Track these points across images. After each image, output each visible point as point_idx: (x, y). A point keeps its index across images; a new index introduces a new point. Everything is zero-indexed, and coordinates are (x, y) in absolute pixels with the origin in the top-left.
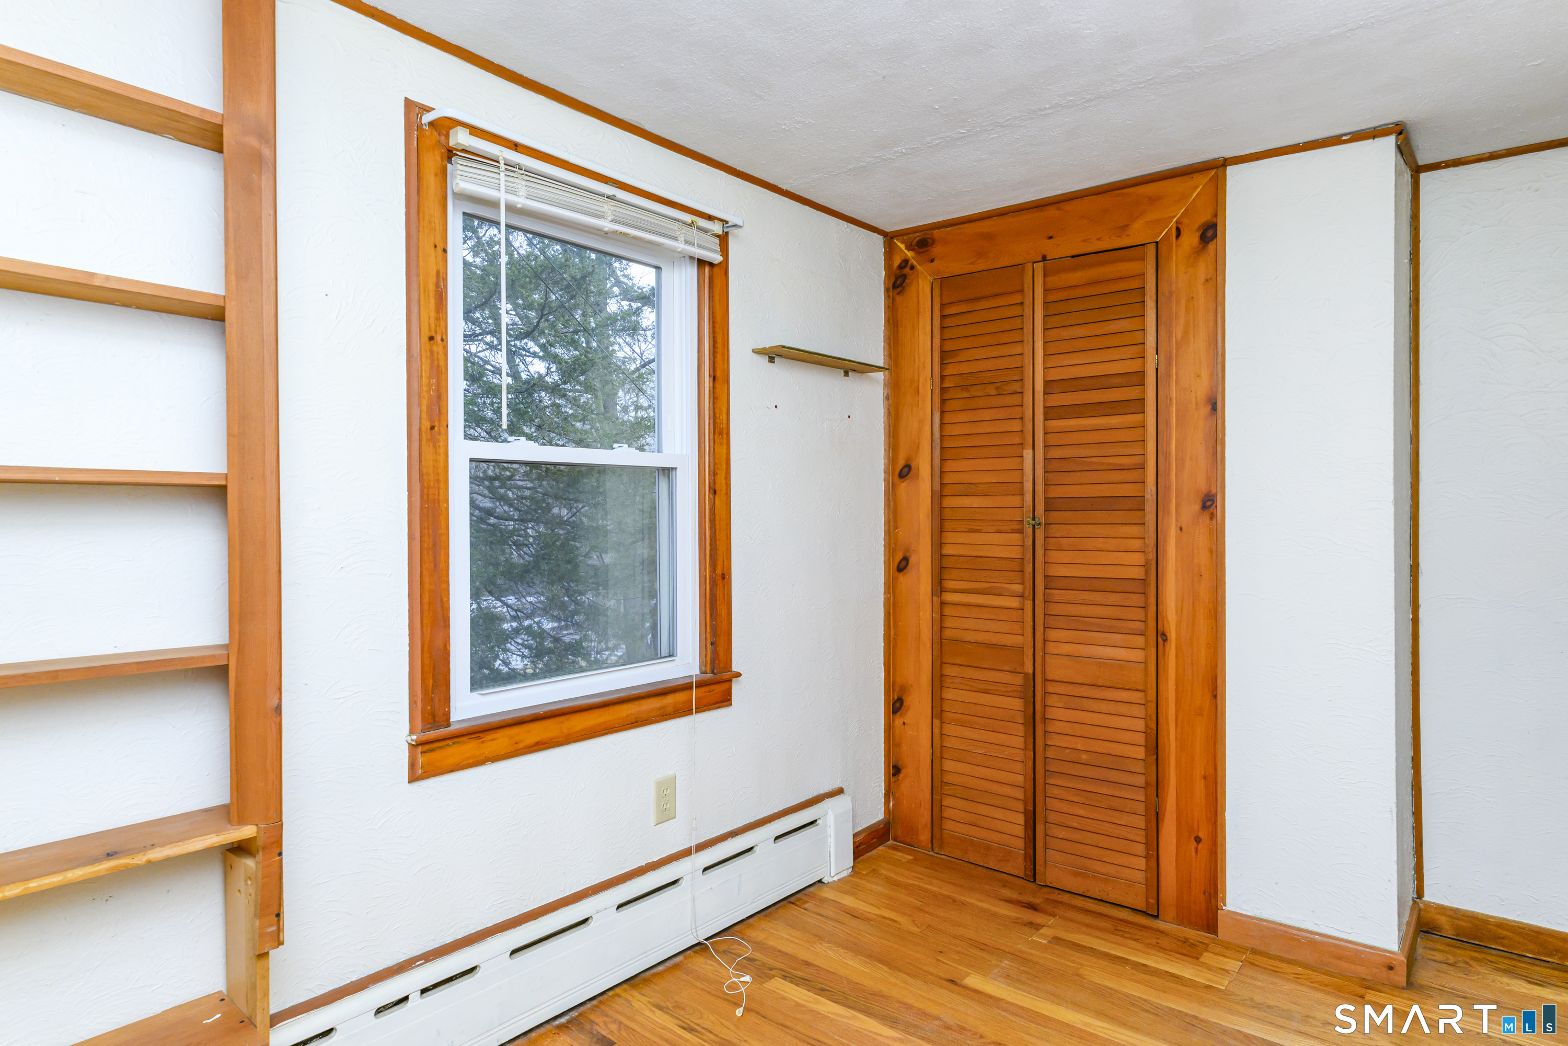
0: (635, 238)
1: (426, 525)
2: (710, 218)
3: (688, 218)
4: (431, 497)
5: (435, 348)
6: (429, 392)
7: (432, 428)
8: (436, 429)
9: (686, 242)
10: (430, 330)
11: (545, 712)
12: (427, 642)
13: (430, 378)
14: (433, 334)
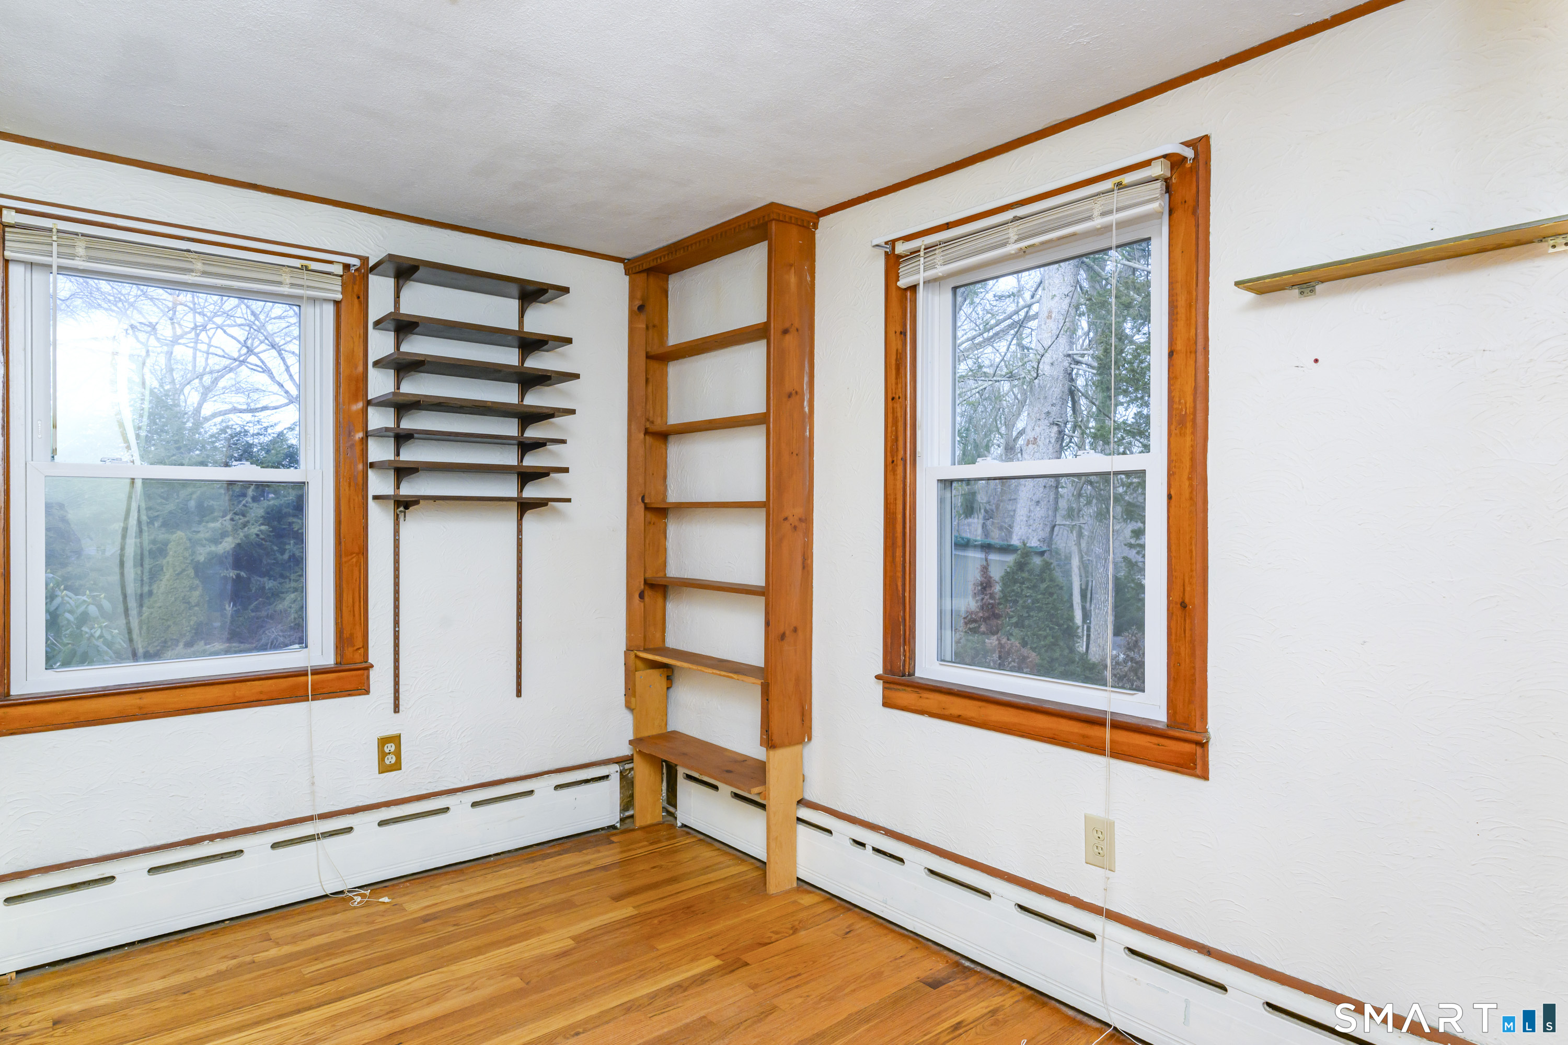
0: (1043, 243)
1: (888, 530)
2: (1147, 163)
3: (1108, 184)
4: (891, 511)
5: (895, 405)
6: (891, 437)
7: (893, 462)
8: (895, 462)
9: (1103, 214)
10: (892, 393)
11: (958, 691)
12: (888, 612)
13: (892, 427)
14: (894, 396)
